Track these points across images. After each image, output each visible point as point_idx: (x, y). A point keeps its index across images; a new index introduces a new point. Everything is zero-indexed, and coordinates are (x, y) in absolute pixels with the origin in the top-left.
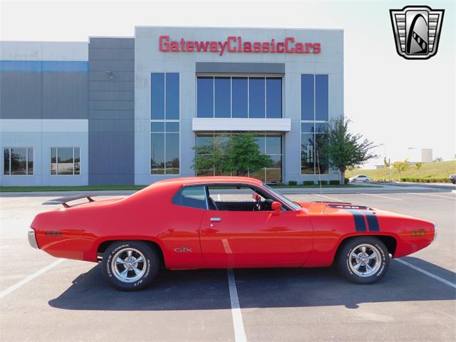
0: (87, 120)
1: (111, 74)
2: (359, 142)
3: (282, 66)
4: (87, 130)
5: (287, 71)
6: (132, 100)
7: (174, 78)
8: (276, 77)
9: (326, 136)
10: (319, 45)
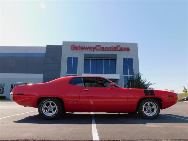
0: (43, 74)
1: (53, 58)
2: (146, 83)
3: (116, 55)
4: (42, 78)
5: (118, 57)
6: (60, 67)
7: (76, 59)
8: (114, 59)
9: (133, 81)
10: (129, 48)
